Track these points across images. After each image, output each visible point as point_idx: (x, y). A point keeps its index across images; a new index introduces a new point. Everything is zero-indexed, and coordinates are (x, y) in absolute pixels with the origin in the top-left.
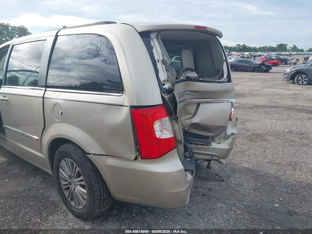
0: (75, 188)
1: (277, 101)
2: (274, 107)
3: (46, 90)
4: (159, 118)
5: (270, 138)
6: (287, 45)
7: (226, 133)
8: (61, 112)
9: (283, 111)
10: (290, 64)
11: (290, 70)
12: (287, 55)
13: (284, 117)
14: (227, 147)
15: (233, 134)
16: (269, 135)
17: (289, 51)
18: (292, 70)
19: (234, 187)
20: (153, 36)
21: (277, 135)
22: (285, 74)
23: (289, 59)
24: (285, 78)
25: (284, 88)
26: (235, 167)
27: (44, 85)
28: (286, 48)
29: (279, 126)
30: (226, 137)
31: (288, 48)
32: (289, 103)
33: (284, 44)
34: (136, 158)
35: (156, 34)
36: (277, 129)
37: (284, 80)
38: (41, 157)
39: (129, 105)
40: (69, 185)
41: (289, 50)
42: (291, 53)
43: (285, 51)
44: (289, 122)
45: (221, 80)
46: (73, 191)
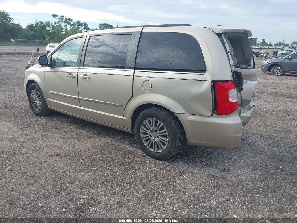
0: (154, 139)
1: (261, 88)
2: (260, 92)
3: (135, 71)
4: (231, 89)
5: (265, 114)
6: (257, 39)
7: (250, 105)
8: (151, 86)
9: (268, 96)
10: (262, 57)
11: (268, 62)
12: (257, 48)
13: (270, 100)
14: (250, 115)
15: (254, 106)
16: (264, 113)
17: (258, 45)
18: (269, 63)
19: (253, 144)
20: (223, 36)
21: (270, 112)
22: (263, 66)
23: (260, 52)
24: (262, 69)
25: (263, 77)
26: (248, 133)
27: (133, 67)
28: (256, 42)
29: (269, 107)
30: (249, 109)
31: (258, 42)
32: (271, 90)
33: (254, 38)
34: (212, 115)
35: (224, 35)
36: (268, 108)
37: (261, 71)
38: (123, 119)
39: (211, 80)
40: (149, 137)
41: (258, 43)
42: (261, 46)
43: (255, 45)
44: (276, 104)
45: (250, 67)
46: (154, 141)
